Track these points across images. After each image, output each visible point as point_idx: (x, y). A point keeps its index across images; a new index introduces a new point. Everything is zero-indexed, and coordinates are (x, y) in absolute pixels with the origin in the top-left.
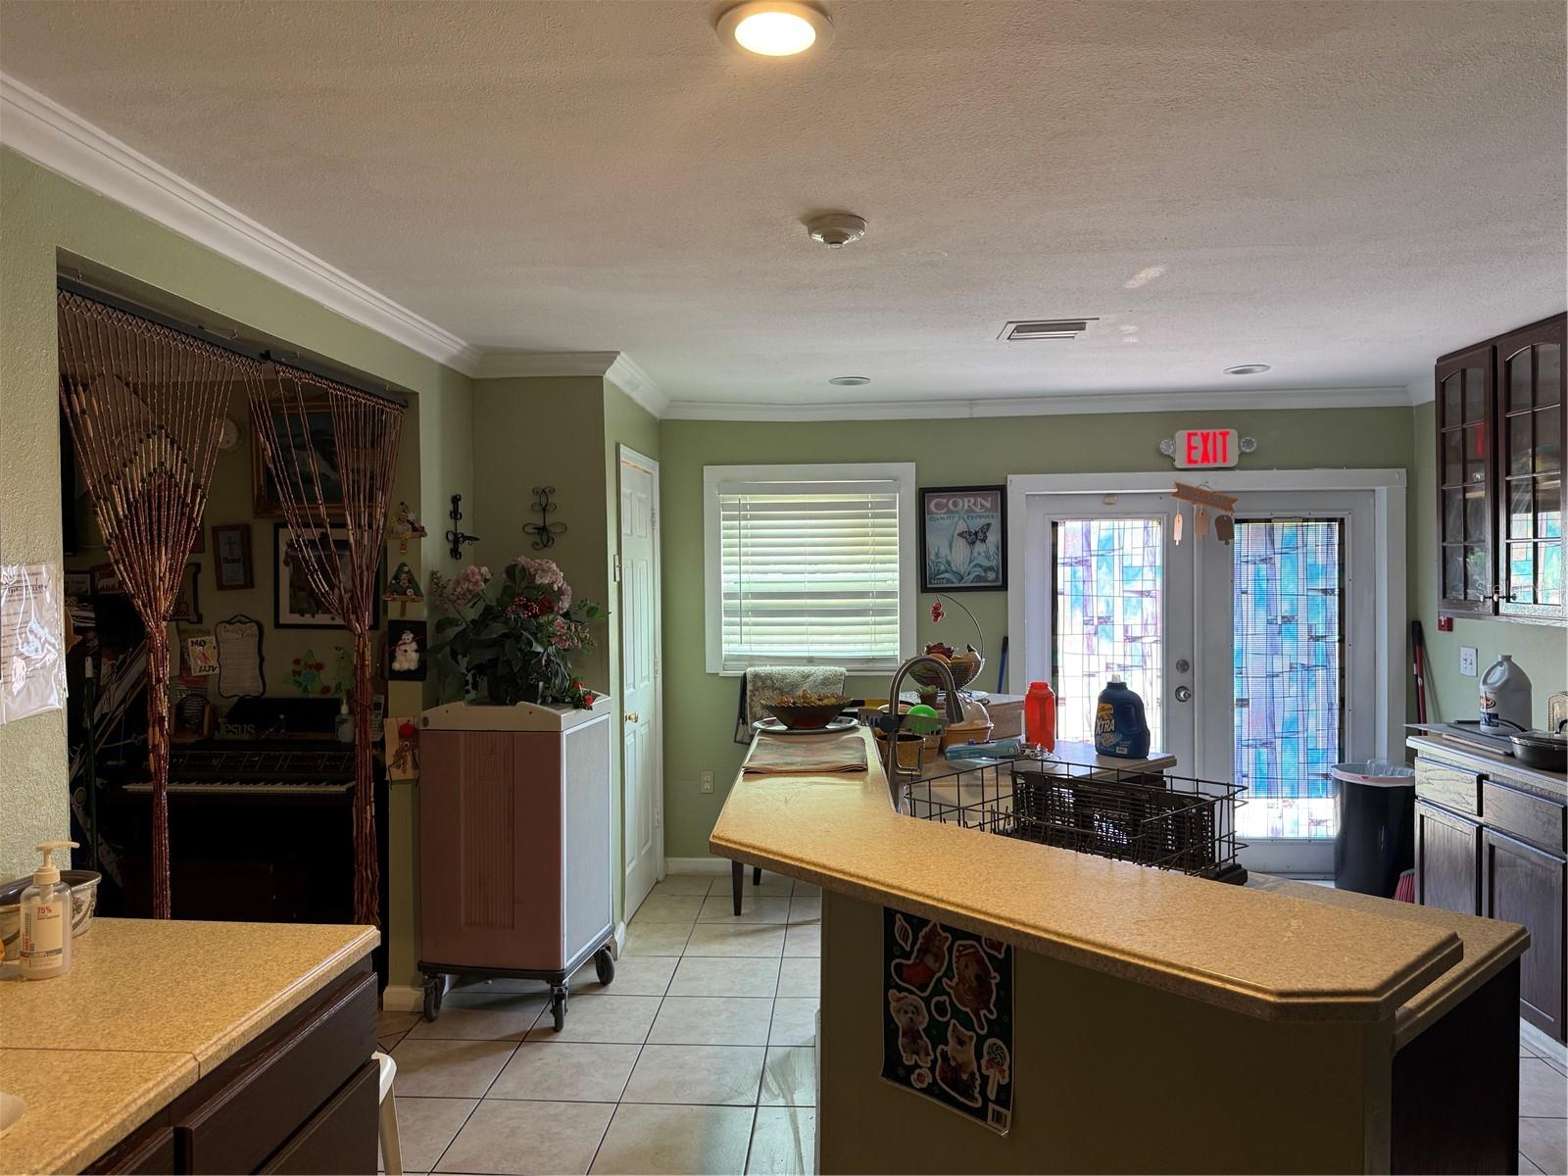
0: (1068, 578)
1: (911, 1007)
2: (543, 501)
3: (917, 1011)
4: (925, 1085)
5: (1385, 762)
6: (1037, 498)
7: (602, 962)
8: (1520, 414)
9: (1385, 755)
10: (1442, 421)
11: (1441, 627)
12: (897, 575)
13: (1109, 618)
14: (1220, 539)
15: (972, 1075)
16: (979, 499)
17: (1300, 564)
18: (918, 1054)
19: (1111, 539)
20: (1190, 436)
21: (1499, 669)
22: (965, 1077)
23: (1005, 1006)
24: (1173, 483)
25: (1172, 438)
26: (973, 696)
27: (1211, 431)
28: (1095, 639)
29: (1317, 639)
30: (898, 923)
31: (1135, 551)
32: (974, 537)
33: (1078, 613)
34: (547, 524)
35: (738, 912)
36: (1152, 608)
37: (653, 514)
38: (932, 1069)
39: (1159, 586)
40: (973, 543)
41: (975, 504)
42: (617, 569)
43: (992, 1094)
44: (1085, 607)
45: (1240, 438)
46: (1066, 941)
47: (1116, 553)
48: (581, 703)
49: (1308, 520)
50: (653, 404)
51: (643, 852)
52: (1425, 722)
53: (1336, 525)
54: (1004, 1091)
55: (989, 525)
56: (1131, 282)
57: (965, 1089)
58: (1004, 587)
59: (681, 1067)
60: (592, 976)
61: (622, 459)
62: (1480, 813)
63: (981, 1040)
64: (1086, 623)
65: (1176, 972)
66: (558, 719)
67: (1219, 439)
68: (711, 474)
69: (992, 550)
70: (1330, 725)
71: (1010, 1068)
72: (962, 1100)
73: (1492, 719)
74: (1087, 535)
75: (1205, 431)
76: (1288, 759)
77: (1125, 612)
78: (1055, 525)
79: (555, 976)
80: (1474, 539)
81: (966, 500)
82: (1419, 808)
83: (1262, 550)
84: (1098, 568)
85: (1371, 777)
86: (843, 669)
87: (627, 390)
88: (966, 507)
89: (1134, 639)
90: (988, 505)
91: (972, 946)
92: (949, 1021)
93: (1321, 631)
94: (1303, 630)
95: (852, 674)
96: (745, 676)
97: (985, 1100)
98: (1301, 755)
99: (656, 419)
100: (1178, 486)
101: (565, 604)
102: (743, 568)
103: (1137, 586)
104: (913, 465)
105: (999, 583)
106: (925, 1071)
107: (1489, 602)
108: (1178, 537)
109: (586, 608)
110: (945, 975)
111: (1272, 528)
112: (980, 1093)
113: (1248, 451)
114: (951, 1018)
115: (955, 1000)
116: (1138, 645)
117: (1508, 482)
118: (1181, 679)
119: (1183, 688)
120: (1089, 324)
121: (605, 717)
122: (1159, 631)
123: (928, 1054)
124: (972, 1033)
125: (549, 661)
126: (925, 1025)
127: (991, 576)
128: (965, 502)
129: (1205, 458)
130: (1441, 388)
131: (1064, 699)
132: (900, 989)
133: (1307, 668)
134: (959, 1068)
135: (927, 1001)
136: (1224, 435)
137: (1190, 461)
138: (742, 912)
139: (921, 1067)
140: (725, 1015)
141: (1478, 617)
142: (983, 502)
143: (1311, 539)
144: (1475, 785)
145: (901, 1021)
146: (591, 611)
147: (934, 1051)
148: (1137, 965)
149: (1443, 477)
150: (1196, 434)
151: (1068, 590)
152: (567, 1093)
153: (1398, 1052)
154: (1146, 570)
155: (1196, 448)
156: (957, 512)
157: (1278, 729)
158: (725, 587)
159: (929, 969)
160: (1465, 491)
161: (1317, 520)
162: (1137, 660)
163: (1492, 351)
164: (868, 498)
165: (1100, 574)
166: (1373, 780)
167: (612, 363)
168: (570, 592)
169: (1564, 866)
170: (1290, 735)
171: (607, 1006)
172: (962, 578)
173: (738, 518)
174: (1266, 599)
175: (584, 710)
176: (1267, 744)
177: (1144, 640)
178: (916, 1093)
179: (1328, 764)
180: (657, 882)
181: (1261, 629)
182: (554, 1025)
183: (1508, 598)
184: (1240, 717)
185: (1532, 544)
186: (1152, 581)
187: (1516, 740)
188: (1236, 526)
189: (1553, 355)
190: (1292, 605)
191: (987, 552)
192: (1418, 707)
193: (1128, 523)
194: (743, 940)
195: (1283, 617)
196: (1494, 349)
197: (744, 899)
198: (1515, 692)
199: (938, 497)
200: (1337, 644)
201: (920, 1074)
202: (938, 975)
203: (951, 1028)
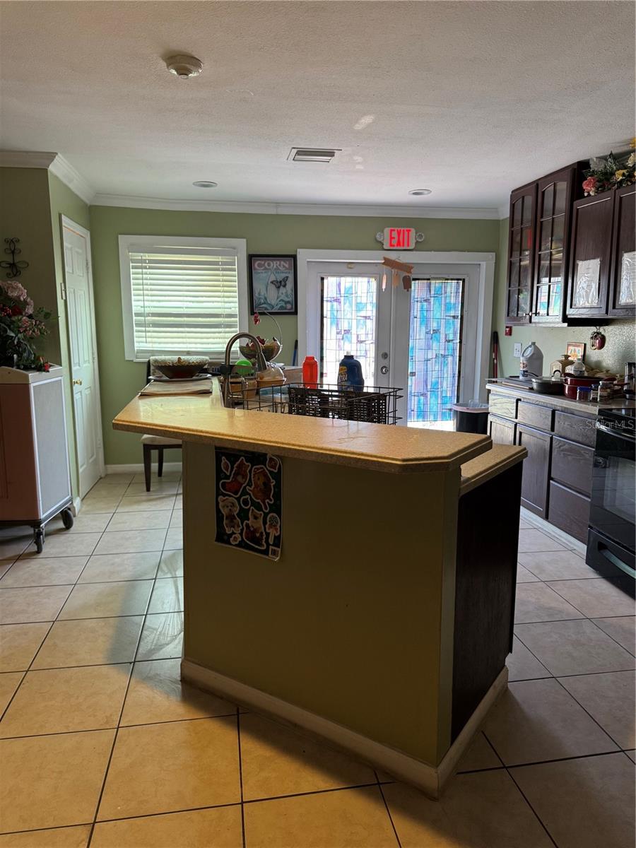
0: (329, 309)
1: (230, 504)
2: (12, 246)
3: (233, 505)
4: (237, 543)
5: (478, 401)
6: (313, 263)
7: (66, 517)
8: (547, 219)
9: (478, 398)
10: (512, 225)
11: (506, 334)
12: (237, 305)
13: (349, 330)
14: (405, 288)
15: (262, 533)
16: (282, 263)
17: (443, 302)
18: (234, 527)
19: (351, 288)
20: (391, 231)
21: (530, 348)
22: (258, 535)
23: (278, 496)
24: (382, 257)
25: (383, 232)
26: (276, 365)
27: (402, 229)
28: (342, 342)
29: (449, 341)
30: (223, 461)
31: (363, 295)
32: (280, 284)
33: (334, 328)
34: (15, 262)
35: (148, 490)
36: (371, 325)
37: (87, 264)
38: (241, 534)
39: (374, 314)
40: (279, 287)
41: (280, 265)
42: (63, 292)
43: (271, 541)
44: (337, 324)
45: (416, 233)
46: (304, 449)
47: (353, 295)
48: (42, 368)
49: (447, 279)
50: (85, 195)
51: (91, 461)
52: (497, 377)
53: (461, 282)
54: (277, 539)
55: (287, 277)
56: (357, 125)
57: (258, 542)
58: (296, 313)
59: (113, 564)
60: (61, 525)
61: (64, 224)
62: (516, 418)
63: (266, 515)
64: (338, 333)
66: (27, 376)
67: (406, 233)
68: (123, 240)
69: (289, 292)
70: (453, 385)
71: (280, 527)
72: (257, 547)
73: (525, 373)
74: (339, 285)
75: (399, 229)
76: (433, 403)
77: (357, 327)
78: (322, 279)
79: (36, 523)
80: (523, 285)
81: (275, 263)
82: (490, 418)
83: (424, 295)
84: (345, 304)
85: (471, 408)
86: (207, 358)
87: (65, 181)
88: (275, 267)
89: (362, 342)
90: (287, 266)
91: (262, 468)
92: (250, 508)
93: (451, 337)
94: (442, 336)
95: (212, 360)
96: (149, 361)
97: (268, 545)
98: (439, 400)
99: (87, 205)
100: (385, 259)
101: (30, 310)
102: (146, 298)
103: (363, 313)
104: (245, 240)
105: (293, 310)
106: (238, 535)
107: (528, 317)
108: (384, 287)
109: (43, 313)
110: (248, 485)
111: (430, 283)
112: (265, 542)
113: (420, 240)
114: (251, 506)
115: (253, 497)
116: (363, 345)
117: (540, 255)
118: (384, 363)
119: (385, 367)
120: (337, 153)
121: (60, 378)
122: (374, 339)
123: (239, 526)
124: (261, 512)
125: (19, 342)
126: (237, 512)
127: (289, 306)
128: (274, 264)
129: (399, 244)
130: (513, 206)
131: (326, 374)
132: (224, 495)
133: (444, 356)
134: (256, 530)
135: (238, 499)
136: (408, 231)
137: (391, 245)
138: (151, 489)
139: (235, 534)
140: (139, 539)
141: (523, 325)
142: (285, 264)
143: (448, 290)
144: (515, 404)
145: (225, 512)
146: (47, 315)
147: (242, 524)
148: (337, 455)
149: (511, 255)
150: (394, 230)
151: (329, 316)
152: (44, 582)
154: (368, 305)
155: (394, 238)
156: (270, 269)
157: (429, 387)
158: (135, 310)
159: (239, 483)
160: (520, 261)
161: (452, 279)
162: (363, 353)
163: (537, 187)
164: (219, 259)
165: (345, 307)
166: (471, 410)
167: (53, 160)
168: (32, 304)
169: (552, 438)
170: (434, 390)
171: (70, 539)
172: (273, 307)
173: (141, 268)
174: (426, 321)
175: (44, 373)
176: (424, 395)
177: (367, 342)
178: (234, 547)
179: (452, 404)
180: (101, 478)
181: (422, 337)
182: (36, 550)
183: (536, 314)
184: (411, 381)
185: (547, 287)
186: (371, 311)
187: (534, 380)
188: (413, 282)
189: (563, 187)
190: (438, 324)
191: (286, 293)
192: (494, 371)
193: (359, 279)
194: (150, 503)
195: (434, 330)
196: (537, 185)
197: (152, 484)
198: (536, 359)
199: (260, 260)
200: (458, 344)
201: (235, 537)
202: (244, 485)
203: (251, 511)
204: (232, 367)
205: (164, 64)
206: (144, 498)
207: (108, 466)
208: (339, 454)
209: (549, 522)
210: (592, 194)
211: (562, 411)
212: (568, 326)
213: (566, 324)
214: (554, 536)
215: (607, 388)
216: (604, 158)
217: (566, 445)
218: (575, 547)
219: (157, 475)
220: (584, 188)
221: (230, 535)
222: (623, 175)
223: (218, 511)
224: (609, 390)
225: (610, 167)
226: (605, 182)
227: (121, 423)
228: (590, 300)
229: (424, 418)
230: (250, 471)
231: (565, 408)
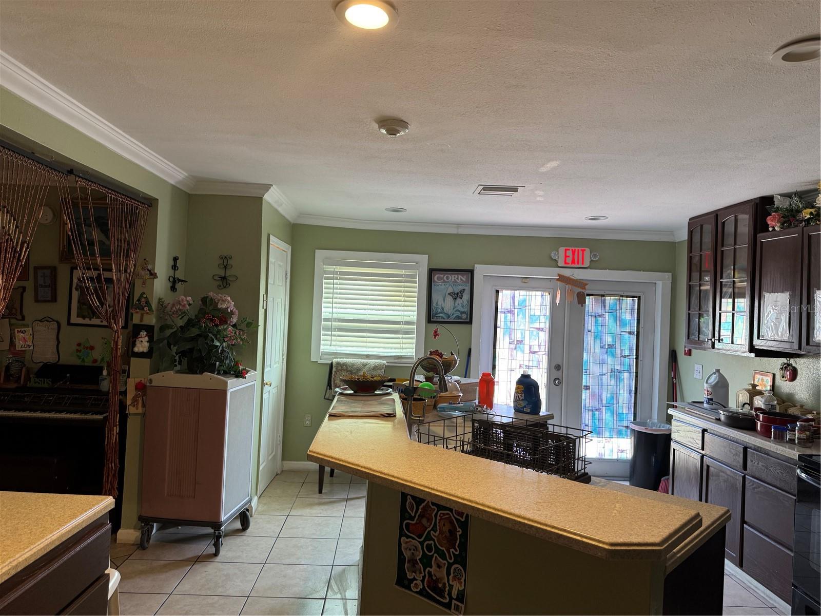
0: (503, 319)
1: (413, 547)
2: (225, 263)
3: (416, 549)
4: (418, 590)
5: (656, 421)
6: (489, 277)
7: (244, 518)
8: (728, 249)
9: (656, 418)
10: (690, 249)
11: (686, 354)
12: (415, 313)
13: (522, 341)
14: (579, 304)
15: (444, 584)
16: (460, 276)
17: (618, 318)
18: (415, 573)
19: (525, 300)
20: (566, 250)
21: (714, 376)
22: (440, 585)
23: (464, 547)
24: (557, 274)
25: (557, 251)
26: (453, 379)
27: (577, 249)
28: (515, 351)
29: (625, 357)
30: (408, 501)
31: (536, 308)
32: (456, 296)
33: (507, 338)
34: (227, 275)
35: (320, 492)
36: (544, 337)
37: (286, 274)
38: (423, 581)
39: (548, 326)
40: (456, 299)
41: (457, 278)
42: (265, 302)
43: (454, 595)
44: (510, 335)
45: (591, 253)
46: (499, 513)
47: (527, 308)
48: (240, 374)
49: (622, 296)
50: (289, 214)
51: (270, 458)
52: (676, 401)
53: (636, 300)
54: (461, 594)
55: (464, 290)
56: (543, 168)
57: (440, 592)
58: (470, 322)
59: (285, 576)
60: (238, 525)
61: (271, 243)
62: (703, 449)
63: (450, 565)
64: (510, 343)
65: (557, 531)
66: (226, 383)
67: (581, 253)
68: (320, 254)
69: (465, 303)
70: (630, 401)
71: (465, 580)
72: (438, 598)
73: (710, 401)
74: (513, 298)
75: (574, 248)
76: (608, 418)
77: (530, 338)
78: (497, 292)
79: (217, 525)
80: (704, 310)
81: (453, 276)
82: (673, 445)
83: (599, 310)
84: (518, 315)
85: (649, 428)
86: (385, 362)
87: (275, 206)
88: (453, 280)
89: (534, 353)
90: (464, 279)
91: (448, 514)
92: (433, 555)
93: (627, 353)
94: (618, 352)
95: (389, 364)
96: (332, 362)
97: (451, 598)
98: (615, 416)
99: (291, 223)
100: (559, 275)
101: (234, 320)
102: (334, 305)
103: (537, 325)
104: (426, 256)
105: (468, 320)
106: (419, 582)
107: (710, 342)
108: (558, 301)
109: (246, 323)
110: (432, 529)
111: (605, 299)
112: (448, 594)
113: (595, 259)
115: (437, 543)
116: (536, 355)
117: (721, 282)
118: (557, 374)
119: (557, 379)
120: (520, 189)
121: (254, 383)
122: (547, 349)
123: (421, 573)
124: (445, 562)
125: (223, 351)
126: (420, 557)
127: (464, 316)
128: (453, 277)
129: (573, 262)
130: (691, 233)
131: (498, 382)
132: (408, 537)
133: (619, 371)
134: (438, 580)
135: (422, 543)
136: (583, 251)
137: (566, 263)
138: (323, 491)
139: (417, 580)
140: (310, 548)
141: (705, 349)
142: (462, 278)
143: (624, 306)
144: (701, 435)
145: (407, 554)
146: (249, 325)
147: (424, 571)
148: (536, 527)
149: (690, 278)
150: (569, 250)
151: (502, 326)
152: (220, 591)
153: (668, 575)
154: (542, 317)
155: (569, 257)
156: (448, 282)
157: (604, 402)
158: (324, 315)
159: (424, 526)
160: (700, 285)
161: (627, 297)
162: (535, 364)
163: (716, 216)
164: (402, 272)
165: (518, 318)
166: (650, 430)
167: (268, 190)
168: (237, 313)
169: (744, 478)
170: (610, 405)
171: (245, 542)
172: (449, 317)
173: (333, 279)
174: (600, 335)
175: (241, 379)
176: (598, 410)
177: (539, 353)
178: (413, 594)
179: (628, 421)
180: (277, 475)
181: (597, 350)
182: (214, 552)
183: (719, 340)
184: (585, 395)
185: (731, 314)
186: (544, 323)
187: (721, 412)
188: (587, 297)
189: (745, 220)
190: (613, 339)
191: (462, 304)
192: (673, 393)
193: (534, 293)
194: (322, 507)
195: (608, 345)
196: (717, 215)
197: (324, 485)
198: (721, 388)
199: (439, 274)
200: (635, 360)
201: (416, 584)
202: (428, 530)
203: (434, 559)
204: (415, 389)
205: (377, 126)
206: (316, 501)
207: (285, 462)
208: (539, 526)
209: (744, 571)
210: (777, 229)
211: (754, 450)
212: (755, 356)
213: (753, 355)
214: (750, 587)
215: (805, 431)
216: (788, 196)
217: (762, 488)
218: (775, 605)
219: (329, 475)
220: (769, 223)
221: (412, 581)
222: (811, 214)
223: (400, 553)
224: (808, 433)
225: (796, 205)
226: (791, 218)
227: (315, 455)
228: (780, 334)
229: (598, 434)
230: (436, 516)
231: (758, 447)
